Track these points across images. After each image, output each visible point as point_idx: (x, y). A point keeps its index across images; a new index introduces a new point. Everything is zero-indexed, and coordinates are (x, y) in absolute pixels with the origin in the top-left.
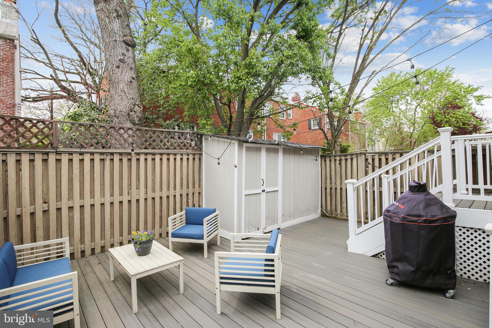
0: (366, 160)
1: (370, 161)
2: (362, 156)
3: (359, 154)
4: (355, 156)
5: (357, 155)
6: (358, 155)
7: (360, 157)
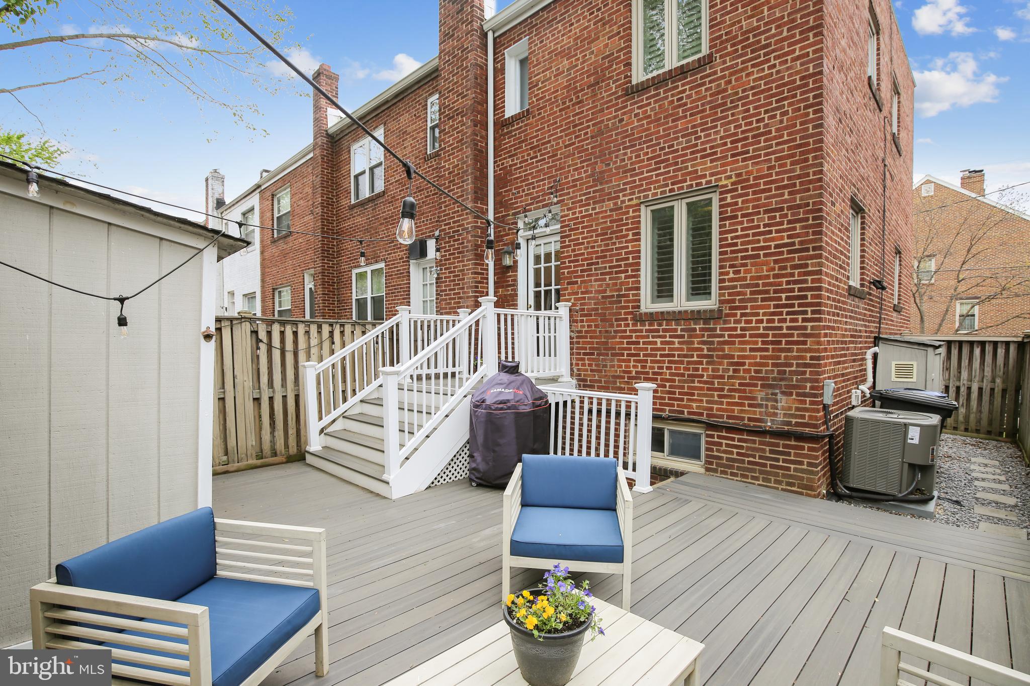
0: (255, 333)
1: (262, 335)
2: (243, 324)
3: (237, 319)
4: (228, 323)
5: (231, 321)
6: (234, 322)
7: (239, 325)
